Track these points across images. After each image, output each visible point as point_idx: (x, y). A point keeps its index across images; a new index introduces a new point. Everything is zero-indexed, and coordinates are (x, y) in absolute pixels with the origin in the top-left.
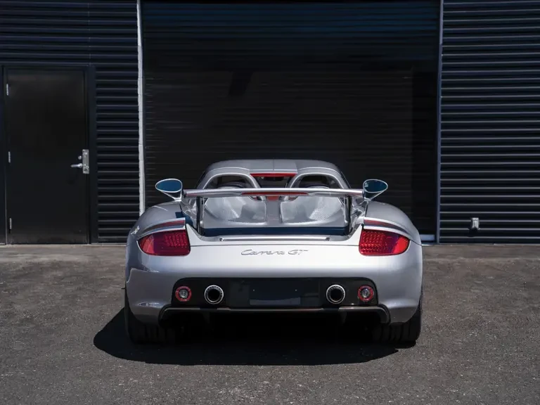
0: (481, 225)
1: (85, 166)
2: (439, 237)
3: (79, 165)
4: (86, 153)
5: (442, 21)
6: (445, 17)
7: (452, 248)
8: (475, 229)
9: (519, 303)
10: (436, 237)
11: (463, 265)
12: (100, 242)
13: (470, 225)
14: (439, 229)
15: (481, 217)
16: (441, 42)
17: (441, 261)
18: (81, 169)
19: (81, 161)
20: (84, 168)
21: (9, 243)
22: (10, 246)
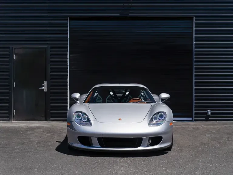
0: (211, 114)
1: (45, 88)
2: (194, 119)
3: (43, 88)
4: (45, 83)
5: (194, 29)
6: (195, 27)
7: (199, 123)
8: (209, 115)
9: (224, 139)
10: (193, 119)
11: (203, 128)
12: (51, 120)
13: (207, 113)
14: (194, 115)
15: (211, 110)
16: (194, 37)
17: (195, 126)
18: (43, 90)
19: (43, 86)
20: (45, 89)
21: (14, 121)
22: (14, 122)
